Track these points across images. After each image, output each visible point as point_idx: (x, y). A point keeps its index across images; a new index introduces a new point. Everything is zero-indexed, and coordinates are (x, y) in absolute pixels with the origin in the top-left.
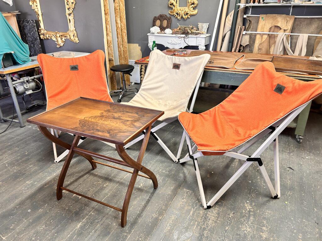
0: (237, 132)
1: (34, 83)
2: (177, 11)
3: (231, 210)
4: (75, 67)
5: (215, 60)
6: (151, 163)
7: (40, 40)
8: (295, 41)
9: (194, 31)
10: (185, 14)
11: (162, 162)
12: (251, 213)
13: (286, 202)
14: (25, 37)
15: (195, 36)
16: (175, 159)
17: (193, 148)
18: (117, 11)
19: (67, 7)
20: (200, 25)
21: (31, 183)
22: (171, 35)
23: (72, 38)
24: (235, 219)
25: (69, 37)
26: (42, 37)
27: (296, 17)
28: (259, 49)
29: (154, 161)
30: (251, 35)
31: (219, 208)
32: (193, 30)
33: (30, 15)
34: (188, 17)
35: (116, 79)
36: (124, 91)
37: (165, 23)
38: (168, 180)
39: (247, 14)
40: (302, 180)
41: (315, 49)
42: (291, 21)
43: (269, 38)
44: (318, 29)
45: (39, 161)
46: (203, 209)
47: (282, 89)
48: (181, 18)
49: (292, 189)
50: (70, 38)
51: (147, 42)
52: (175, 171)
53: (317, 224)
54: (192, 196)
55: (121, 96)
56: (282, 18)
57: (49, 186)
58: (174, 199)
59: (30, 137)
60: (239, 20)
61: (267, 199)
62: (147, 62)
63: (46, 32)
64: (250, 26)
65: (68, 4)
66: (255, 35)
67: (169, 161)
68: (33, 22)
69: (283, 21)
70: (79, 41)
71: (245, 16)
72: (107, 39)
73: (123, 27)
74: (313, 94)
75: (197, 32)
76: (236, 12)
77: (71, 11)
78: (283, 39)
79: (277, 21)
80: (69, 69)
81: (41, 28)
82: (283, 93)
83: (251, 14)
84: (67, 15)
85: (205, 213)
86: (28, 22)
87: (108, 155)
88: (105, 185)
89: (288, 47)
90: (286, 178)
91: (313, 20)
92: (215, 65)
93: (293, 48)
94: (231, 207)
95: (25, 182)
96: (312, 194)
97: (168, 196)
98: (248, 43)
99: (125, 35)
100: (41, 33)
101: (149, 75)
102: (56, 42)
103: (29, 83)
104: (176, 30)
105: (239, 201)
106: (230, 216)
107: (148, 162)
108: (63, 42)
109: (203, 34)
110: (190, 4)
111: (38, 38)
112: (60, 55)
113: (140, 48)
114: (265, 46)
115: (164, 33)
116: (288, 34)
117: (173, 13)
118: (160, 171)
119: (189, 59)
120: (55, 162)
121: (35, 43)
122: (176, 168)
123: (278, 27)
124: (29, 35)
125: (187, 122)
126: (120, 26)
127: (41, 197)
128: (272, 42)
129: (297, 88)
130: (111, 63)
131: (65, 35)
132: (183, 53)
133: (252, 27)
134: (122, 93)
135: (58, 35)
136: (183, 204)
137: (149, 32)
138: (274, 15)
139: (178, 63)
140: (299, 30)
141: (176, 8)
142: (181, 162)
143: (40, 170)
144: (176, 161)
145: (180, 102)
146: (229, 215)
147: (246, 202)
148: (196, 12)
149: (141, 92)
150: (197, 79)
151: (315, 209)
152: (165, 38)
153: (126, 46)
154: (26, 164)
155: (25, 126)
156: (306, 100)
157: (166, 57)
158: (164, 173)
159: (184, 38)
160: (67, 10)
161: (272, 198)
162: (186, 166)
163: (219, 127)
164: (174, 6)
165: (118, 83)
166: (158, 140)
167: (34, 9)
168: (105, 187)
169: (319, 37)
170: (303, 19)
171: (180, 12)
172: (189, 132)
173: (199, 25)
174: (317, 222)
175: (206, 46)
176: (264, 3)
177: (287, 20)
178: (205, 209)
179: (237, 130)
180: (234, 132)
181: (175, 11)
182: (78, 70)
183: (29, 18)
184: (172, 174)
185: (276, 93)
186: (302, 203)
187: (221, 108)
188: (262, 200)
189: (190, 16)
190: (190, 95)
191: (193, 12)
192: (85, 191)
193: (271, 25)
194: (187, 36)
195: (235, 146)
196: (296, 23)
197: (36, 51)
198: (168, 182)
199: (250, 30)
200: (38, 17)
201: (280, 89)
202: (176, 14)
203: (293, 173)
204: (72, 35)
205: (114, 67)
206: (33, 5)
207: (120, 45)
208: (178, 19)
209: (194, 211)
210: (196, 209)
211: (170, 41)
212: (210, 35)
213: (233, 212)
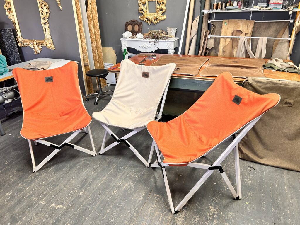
0: (200, 140)
1: (12, 92)
2: (147, 17)
3: (196, 213)
4: (49, 79)
5: (181, 67)
6: (124, 169)
7: (18, 48)
8: (256, 43)
9: (163, 36)
10: (154, 20)
11: (135, 167)
12: (215, 216)
13: (247, 203)
14: (4, 45)
15: (164, 40)
16: (147, 164)
17: (161, 155)
18: (90, 18)
19: (42, 16)
20: (169, 29)
21: (10, 195)
22: (142, 40)
23: (48, 45)
24: (201, 223)
25: (45, 45)
26: (19, 44)
27: (255, 21)
28: (223, 51)
29: (128, 166)
30: (215, 39)
31: (186, 212)
32: (163, 34)
33: (7, 24)
34: (157, 22)
35: (92, 83)
36: (100, 94)
37: (137, 28)
38: (139, 186)
39: (212, 19)
40: (262, 180)
41: (274, 51)
42: (251, 26)
43: (231, 41)
44: (276, 32)
45: (18, 171)
46: (171, 214)
47: (239, 100)
48: (151, 23)
49: (252, 189)
50: (47, 46)
51: (120, 45)
52: (146, 176)
53: (274, 224)
54: (162, 201)
55: (97, 99)
56: (243, 23)
57: (28, 197)
58: (144, 206)
59: (10, 146)
60: (205, 25)
61: (230, 200)
62: (119, 70)
63: (23, 40)
64: (214, 31)
65: (42, 14)
66: (220, 38)
67: (141, 165)
68: (10, 31)
69: (244, 25)
70: (55, 49)
71: (209, 22)
72: (82, 45)
73: (97, 33)
74: (265, 108)
75: (166, 36)
76: (201, 18)
77: (46, 21)
78: (244, 42)
79: (238, 26)
80: (44, 80)
81: (18, 36)
82: (240, 104)
83: (215, 20)
84: (42, 24)
85: (174, 217)
86: (5, 31)
87: (84, 161)
88: (80, 194)
89: (250, 49)
90: (247, 178)
91: (272, 24)
92: (182, 72)
93: (254, 50)
94: (197, 211)
95: (5, 194)
96: (270, 193)
97: (139, 202)
98: (213, 46)
99: (99, 41)
100: (19, 41)
101: (120, 83)
102: (33, 49)
103: (7, 93)
104: (146, 34)
105: (205, 204)
106: (196, 220)
107: (122, 167)
108: (40, 49)
109: (172, 38)
110: (159, 10)
111: (16, 46)
112: (37, 64)
113: (114, 51)
114: (229, 48)
115: (135, 37)
116: (249, 37)
117: (144, 18)
118: (133, 176)
119: (157, 68)
120: (34, 172)
121: (14, 50)
122: (147, 173)
123: (239, 31)
124: (7, 43)
125: (155, 131)
126: (94, 33)
127: (20, 209)
128: (235, 44)
129: (252, 100)
130: (87, 68)
131: (41, 42)
132: (153, 59)
133: (216, 31)
134: (98, 96)
135: (35, 43)
136: (153, 210)
137: (122, 37)
138: (236, 20)
139: (147, 71)
140: (259, 33)
141: (146, 14)
142: (152, 167)
143: (19, 180)
144: (147, 166)
145: (149, 109)
146: (195, 218)
147: (211, 204)
148: (164, 17)
149: (113, 100)
150: (165, 88)
151: (273, 209)
152: (138, 43)
153: (100, 51)
154: (6, 174)
155: (6, 134)
156: (259, 114)
157: (136, 66)
158: (136, 178)
159: (154, 42)
160: (42, 20)
161: (234, 199)
162: (157, 170)
163: (185, 135)
164: (144, 12)
165: (95, 86)
166: (130, 146)
167: (11, 19)
168: (81, 196)
169: (277, 40)
170: (262, 23)
171: (150, 17)
172: (157, 142)
173: (167, 30)
174: (274, 222)
175: (175, 49)
176: (226, 9)
177: (247, 24)
178: (173, 214)
179: (201, 138)
180: (198, 140)
181: (145, 17)
182: (53, 81)
183: (7, 27)
184: (143, 179)
185: (235, 104)
186: (261, 204)
187: (185, 117)
188: (225, 201)
189: (159, 21)
190: (159, 102)
191: (161, 17)
192: (62, 201)
193: (233, 29)
194: (157, 41)
195: (197, 157)
196: (256, 26)
197: (15, 58)
198: (140, 187)
199: (214, 34)
200: (15, 26)
201: (237, 100)
202: (146, 20)
203: (253, 173)
204: (48, 42)
205: (89, 72)
206: (9, 15)
207: (94, 50)
208: (148, 24)
209: (162, 216)
210: (165, 214)
211: (142, 46)
212: (179, 38)
213: (198, 216)
